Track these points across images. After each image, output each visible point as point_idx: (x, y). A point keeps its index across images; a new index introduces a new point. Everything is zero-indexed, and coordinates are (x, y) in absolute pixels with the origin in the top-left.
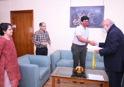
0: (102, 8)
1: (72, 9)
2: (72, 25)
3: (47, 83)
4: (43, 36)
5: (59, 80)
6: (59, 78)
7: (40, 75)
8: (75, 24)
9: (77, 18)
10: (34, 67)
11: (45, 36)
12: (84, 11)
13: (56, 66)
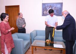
0: (61, 4)
1: (43, 4)
2: (44, 15)
3: (29, 50)
4: (21, 21)
5: (36, 48)
6: (36, 47)
7: (25, 45)
8: (45, 14)
9: (46, 10)
10: (21, 41)
11: (23, 21)
12: (50, 6)
13: (34, 40)
